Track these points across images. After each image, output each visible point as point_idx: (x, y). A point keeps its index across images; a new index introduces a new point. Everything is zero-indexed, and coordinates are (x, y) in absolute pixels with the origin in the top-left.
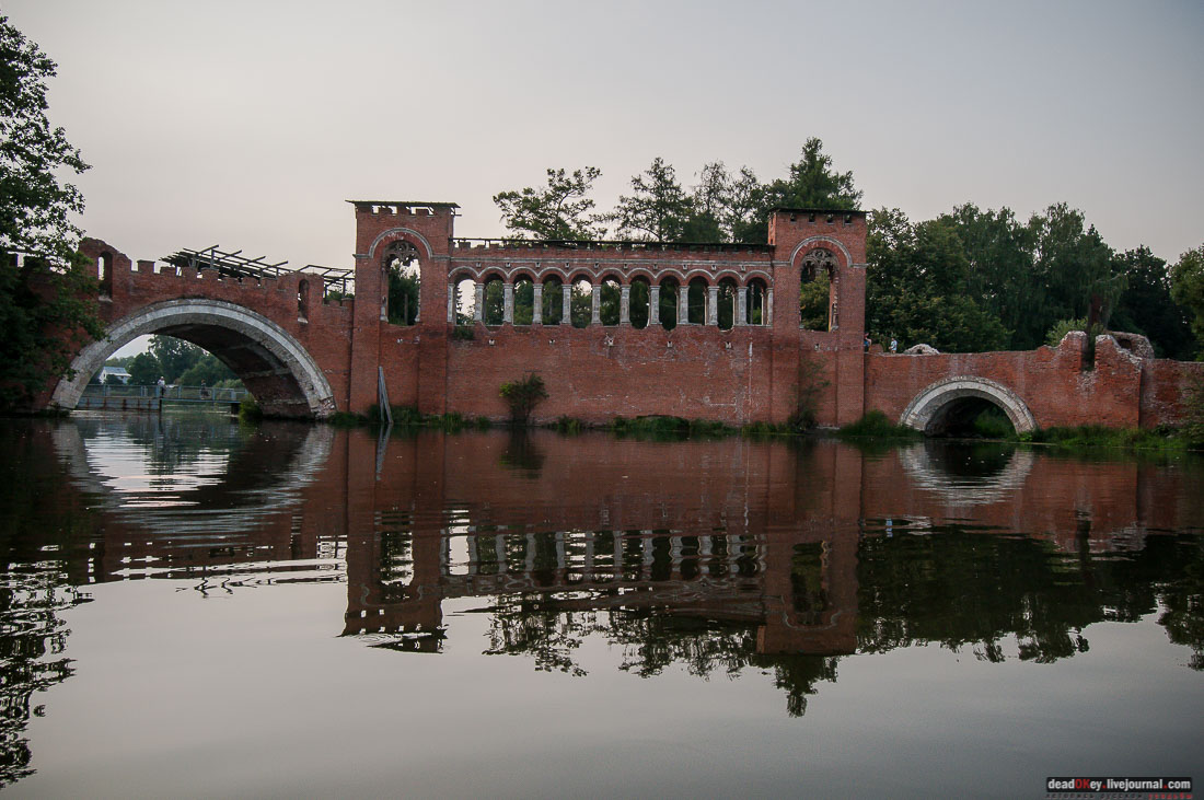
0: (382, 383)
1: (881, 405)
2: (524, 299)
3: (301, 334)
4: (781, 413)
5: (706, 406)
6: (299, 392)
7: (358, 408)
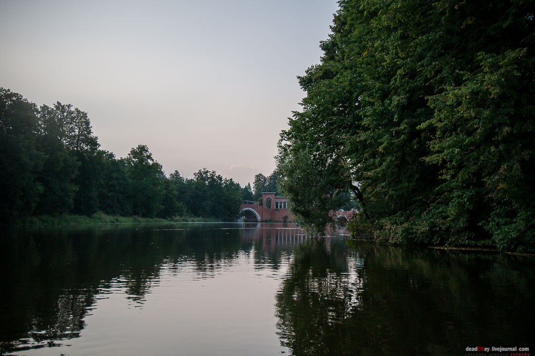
0: (267, 217)
2: (284, 205)
3: (257, 211)
6: (257, 218)
7: (264, 220)
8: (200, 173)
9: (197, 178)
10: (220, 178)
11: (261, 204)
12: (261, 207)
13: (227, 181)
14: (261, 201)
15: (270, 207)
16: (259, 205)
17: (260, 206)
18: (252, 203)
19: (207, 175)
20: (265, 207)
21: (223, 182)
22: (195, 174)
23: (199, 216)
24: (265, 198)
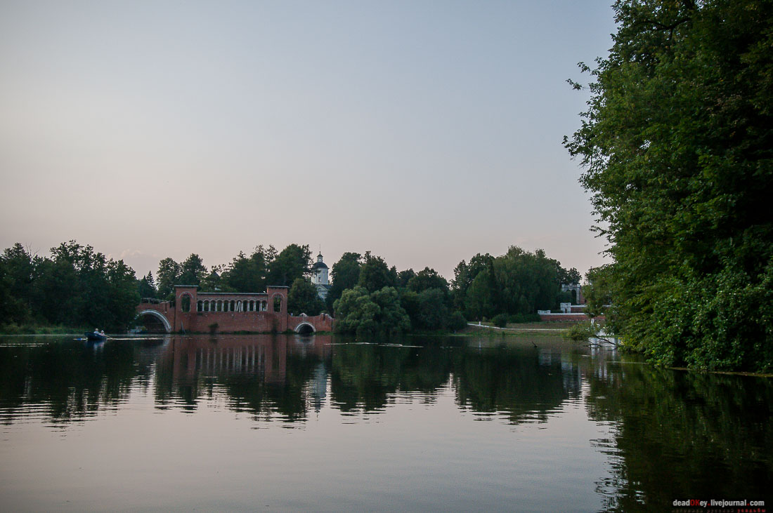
0: (182, 325)
1: (291, 327)
2: (213, 307)
3: (166, 315)
4: (269, 329)
5: (254, 328)
6: (165, 328)
7: (177, 329)
8: (63, 248)
9: (58, 258)
10: (100, 258)
11: (173, 304)
12: (173, 309)
13: (113, 263)
14: (173, 298)
15: (188, 309)
16: (168, 306)
17: (171, 307)
18: (156, 303)
19: (76, 252)
20: (179, 308)
21: (106, 265)
22: (53, 250)
23: (58, 324)
24: (179, 296)
